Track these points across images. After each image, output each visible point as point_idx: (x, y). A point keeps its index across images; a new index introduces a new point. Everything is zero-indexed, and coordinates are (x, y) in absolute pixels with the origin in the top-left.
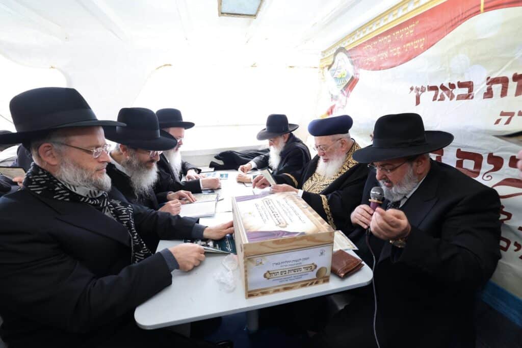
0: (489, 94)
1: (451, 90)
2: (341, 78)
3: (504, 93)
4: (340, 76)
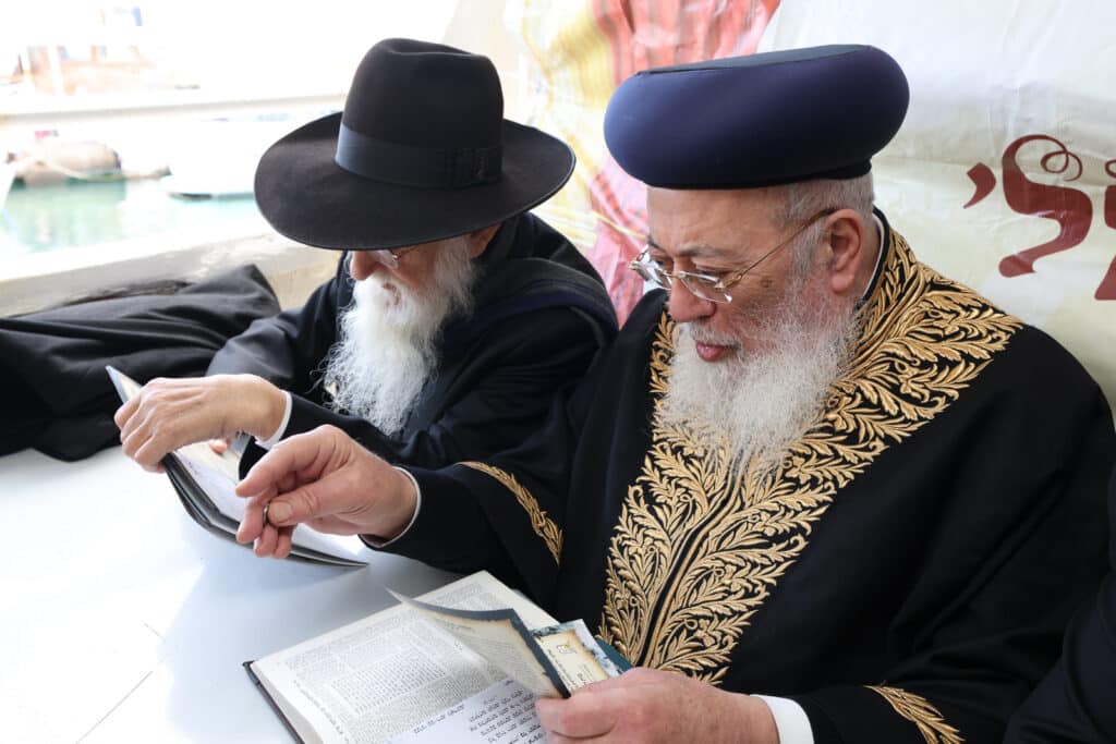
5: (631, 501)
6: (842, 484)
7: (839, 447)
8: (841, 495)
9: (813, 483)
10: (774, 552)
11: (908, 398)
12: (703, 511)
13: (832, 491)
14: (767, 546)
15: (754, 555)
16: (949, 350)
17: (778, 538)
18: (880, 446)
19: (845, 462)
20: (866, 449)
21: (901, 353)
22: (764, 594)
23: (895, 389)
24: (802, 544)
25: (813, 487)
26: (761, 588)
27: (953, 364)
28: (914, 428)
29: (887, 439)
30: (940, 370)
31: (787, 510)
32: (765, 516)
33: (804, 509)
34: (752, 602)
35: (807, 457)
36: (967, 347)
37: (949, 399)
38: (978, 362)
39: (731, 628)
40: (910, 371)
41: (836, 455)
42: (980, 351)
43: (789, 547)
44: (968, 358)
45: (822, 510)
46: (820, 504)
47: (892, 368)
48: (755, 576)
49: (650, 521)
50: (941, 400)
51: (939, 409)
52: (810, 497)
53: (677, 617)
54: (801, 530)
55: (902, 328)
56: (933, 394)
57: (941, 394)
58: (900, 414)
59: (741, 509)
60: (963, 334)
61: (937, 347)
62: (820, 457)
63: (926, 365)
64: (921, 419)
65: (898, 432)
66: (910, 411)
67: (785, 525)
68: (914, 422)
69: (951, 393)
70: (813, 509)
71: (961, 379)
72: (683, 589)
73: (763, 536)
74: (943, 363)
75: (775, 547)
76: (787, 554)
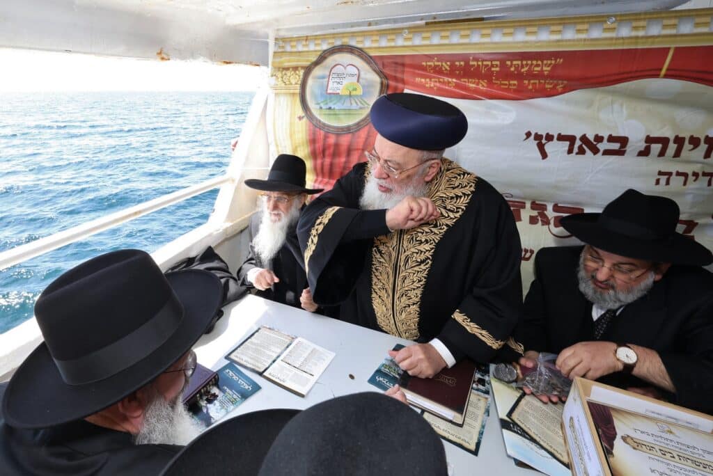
0: (645, 153)
1: (595, 143)
2: (350, 96)
3: (662, 154)
4: (348, 93)
5: (375, 253)
6: (437, 241)
7: (432, 229)
8: (438, 245)
9: (427, 241)
10: (422, 267)
11: (449, 210)
12: (394, 254)
13: (434, 244)
14: (420, 265)
15: (417, 268)
16: (458, 192)
17: (422, 262)
18: (446, 228)
19: (435, 234)
20: (441, 229)
21: (444, 196)
22: (424, 280)
23: (445, 208)
24: (430, 262)
25: (427, 243)
26: (423, 278)
27: (461, 197)
28: (454, 221)
29: (447, 225)
30: (457, 199)
31: (422, 252)
32: (415, 255)
33: (427, 251)
34: (422, 283)
35: (422, 233)
36: (464, 190)
37: (463, 210)
38: (468, 195)
39: (419, 292)
40: (448, 201)
41: (432, 232)
42: (468, 190)
43: (426, 264)
44: (464, 194)
45: (433, 251)
46: (432, 249)
47: (443, 202)
48: (420, 275)
49: (382, 260)
50: (460, 210)
51: (460, 213)
52: (427, 247)
53: (401, 291)
54: (428, 258)
55: (442, 187)
56: (457, 208)
57: (460, 208)
58: (449, 216)
59: (405, 252)
60: (461, 186)
61: (453, 191)
62: (427, 232)
63: (452, 198)
64: (456, 217)
65: (450, 223)
66: (452, 215)
67: (423, 257)
68: (454, 219)
69: (463, 207)
70: (430, 251)
71: (464, 202)
72: (400, 283)
73: (418, 262)
74: (457, 197)
75: (422, 265)
76: (427, 266)
